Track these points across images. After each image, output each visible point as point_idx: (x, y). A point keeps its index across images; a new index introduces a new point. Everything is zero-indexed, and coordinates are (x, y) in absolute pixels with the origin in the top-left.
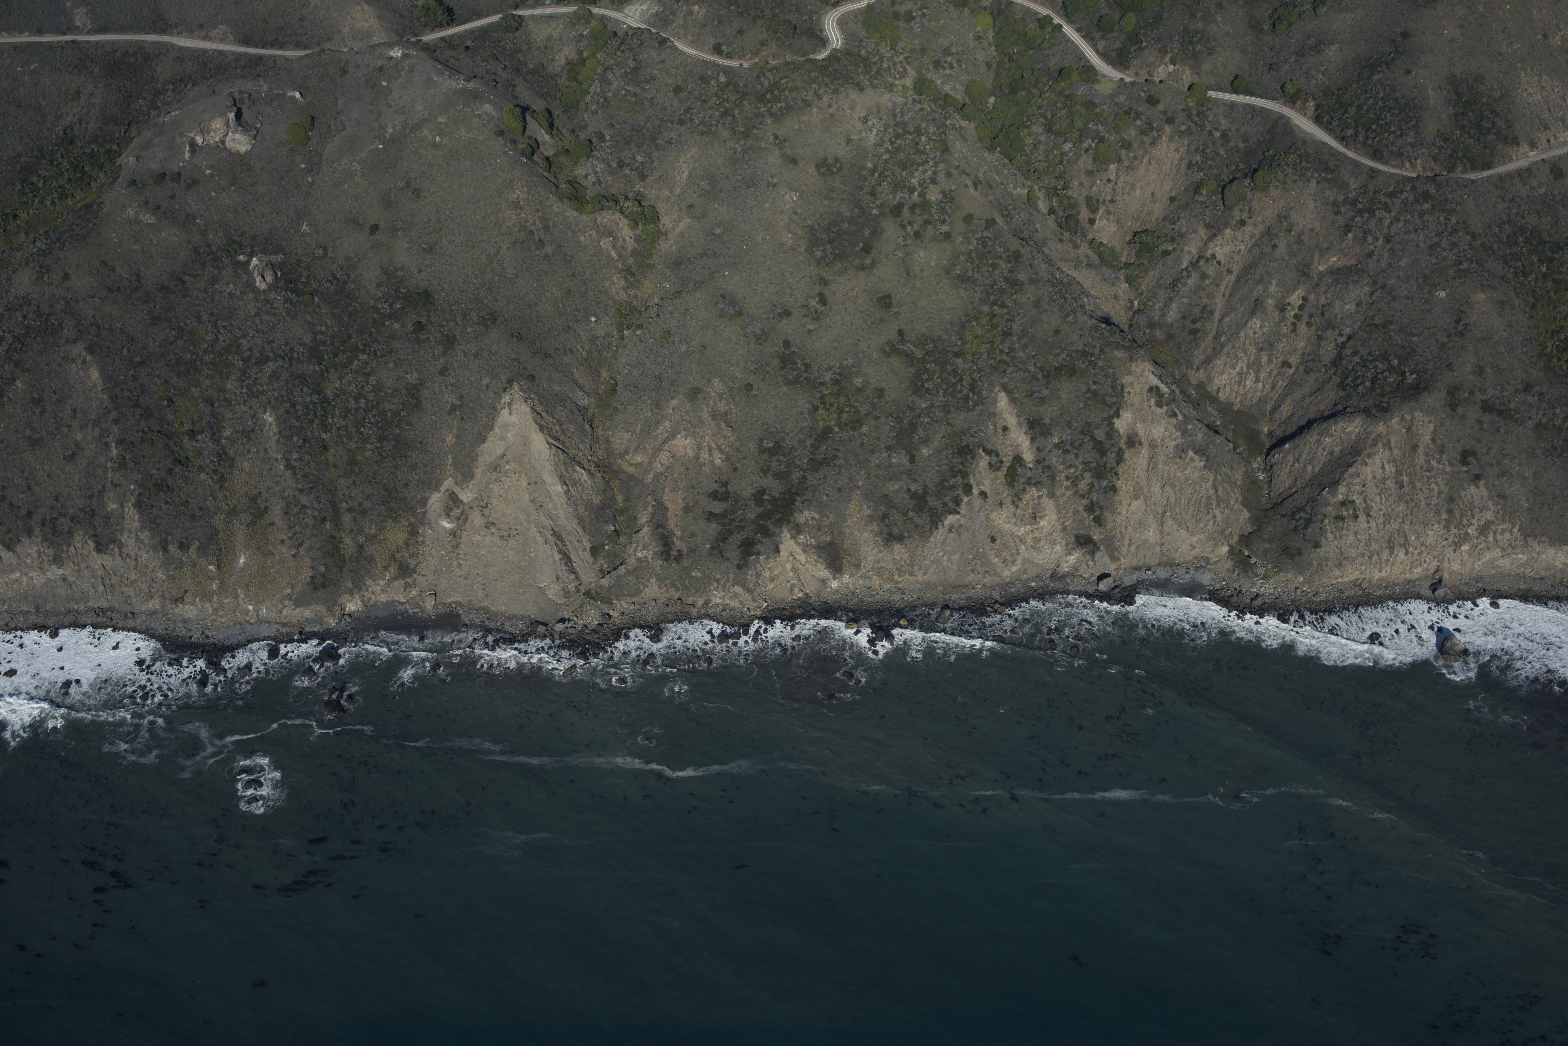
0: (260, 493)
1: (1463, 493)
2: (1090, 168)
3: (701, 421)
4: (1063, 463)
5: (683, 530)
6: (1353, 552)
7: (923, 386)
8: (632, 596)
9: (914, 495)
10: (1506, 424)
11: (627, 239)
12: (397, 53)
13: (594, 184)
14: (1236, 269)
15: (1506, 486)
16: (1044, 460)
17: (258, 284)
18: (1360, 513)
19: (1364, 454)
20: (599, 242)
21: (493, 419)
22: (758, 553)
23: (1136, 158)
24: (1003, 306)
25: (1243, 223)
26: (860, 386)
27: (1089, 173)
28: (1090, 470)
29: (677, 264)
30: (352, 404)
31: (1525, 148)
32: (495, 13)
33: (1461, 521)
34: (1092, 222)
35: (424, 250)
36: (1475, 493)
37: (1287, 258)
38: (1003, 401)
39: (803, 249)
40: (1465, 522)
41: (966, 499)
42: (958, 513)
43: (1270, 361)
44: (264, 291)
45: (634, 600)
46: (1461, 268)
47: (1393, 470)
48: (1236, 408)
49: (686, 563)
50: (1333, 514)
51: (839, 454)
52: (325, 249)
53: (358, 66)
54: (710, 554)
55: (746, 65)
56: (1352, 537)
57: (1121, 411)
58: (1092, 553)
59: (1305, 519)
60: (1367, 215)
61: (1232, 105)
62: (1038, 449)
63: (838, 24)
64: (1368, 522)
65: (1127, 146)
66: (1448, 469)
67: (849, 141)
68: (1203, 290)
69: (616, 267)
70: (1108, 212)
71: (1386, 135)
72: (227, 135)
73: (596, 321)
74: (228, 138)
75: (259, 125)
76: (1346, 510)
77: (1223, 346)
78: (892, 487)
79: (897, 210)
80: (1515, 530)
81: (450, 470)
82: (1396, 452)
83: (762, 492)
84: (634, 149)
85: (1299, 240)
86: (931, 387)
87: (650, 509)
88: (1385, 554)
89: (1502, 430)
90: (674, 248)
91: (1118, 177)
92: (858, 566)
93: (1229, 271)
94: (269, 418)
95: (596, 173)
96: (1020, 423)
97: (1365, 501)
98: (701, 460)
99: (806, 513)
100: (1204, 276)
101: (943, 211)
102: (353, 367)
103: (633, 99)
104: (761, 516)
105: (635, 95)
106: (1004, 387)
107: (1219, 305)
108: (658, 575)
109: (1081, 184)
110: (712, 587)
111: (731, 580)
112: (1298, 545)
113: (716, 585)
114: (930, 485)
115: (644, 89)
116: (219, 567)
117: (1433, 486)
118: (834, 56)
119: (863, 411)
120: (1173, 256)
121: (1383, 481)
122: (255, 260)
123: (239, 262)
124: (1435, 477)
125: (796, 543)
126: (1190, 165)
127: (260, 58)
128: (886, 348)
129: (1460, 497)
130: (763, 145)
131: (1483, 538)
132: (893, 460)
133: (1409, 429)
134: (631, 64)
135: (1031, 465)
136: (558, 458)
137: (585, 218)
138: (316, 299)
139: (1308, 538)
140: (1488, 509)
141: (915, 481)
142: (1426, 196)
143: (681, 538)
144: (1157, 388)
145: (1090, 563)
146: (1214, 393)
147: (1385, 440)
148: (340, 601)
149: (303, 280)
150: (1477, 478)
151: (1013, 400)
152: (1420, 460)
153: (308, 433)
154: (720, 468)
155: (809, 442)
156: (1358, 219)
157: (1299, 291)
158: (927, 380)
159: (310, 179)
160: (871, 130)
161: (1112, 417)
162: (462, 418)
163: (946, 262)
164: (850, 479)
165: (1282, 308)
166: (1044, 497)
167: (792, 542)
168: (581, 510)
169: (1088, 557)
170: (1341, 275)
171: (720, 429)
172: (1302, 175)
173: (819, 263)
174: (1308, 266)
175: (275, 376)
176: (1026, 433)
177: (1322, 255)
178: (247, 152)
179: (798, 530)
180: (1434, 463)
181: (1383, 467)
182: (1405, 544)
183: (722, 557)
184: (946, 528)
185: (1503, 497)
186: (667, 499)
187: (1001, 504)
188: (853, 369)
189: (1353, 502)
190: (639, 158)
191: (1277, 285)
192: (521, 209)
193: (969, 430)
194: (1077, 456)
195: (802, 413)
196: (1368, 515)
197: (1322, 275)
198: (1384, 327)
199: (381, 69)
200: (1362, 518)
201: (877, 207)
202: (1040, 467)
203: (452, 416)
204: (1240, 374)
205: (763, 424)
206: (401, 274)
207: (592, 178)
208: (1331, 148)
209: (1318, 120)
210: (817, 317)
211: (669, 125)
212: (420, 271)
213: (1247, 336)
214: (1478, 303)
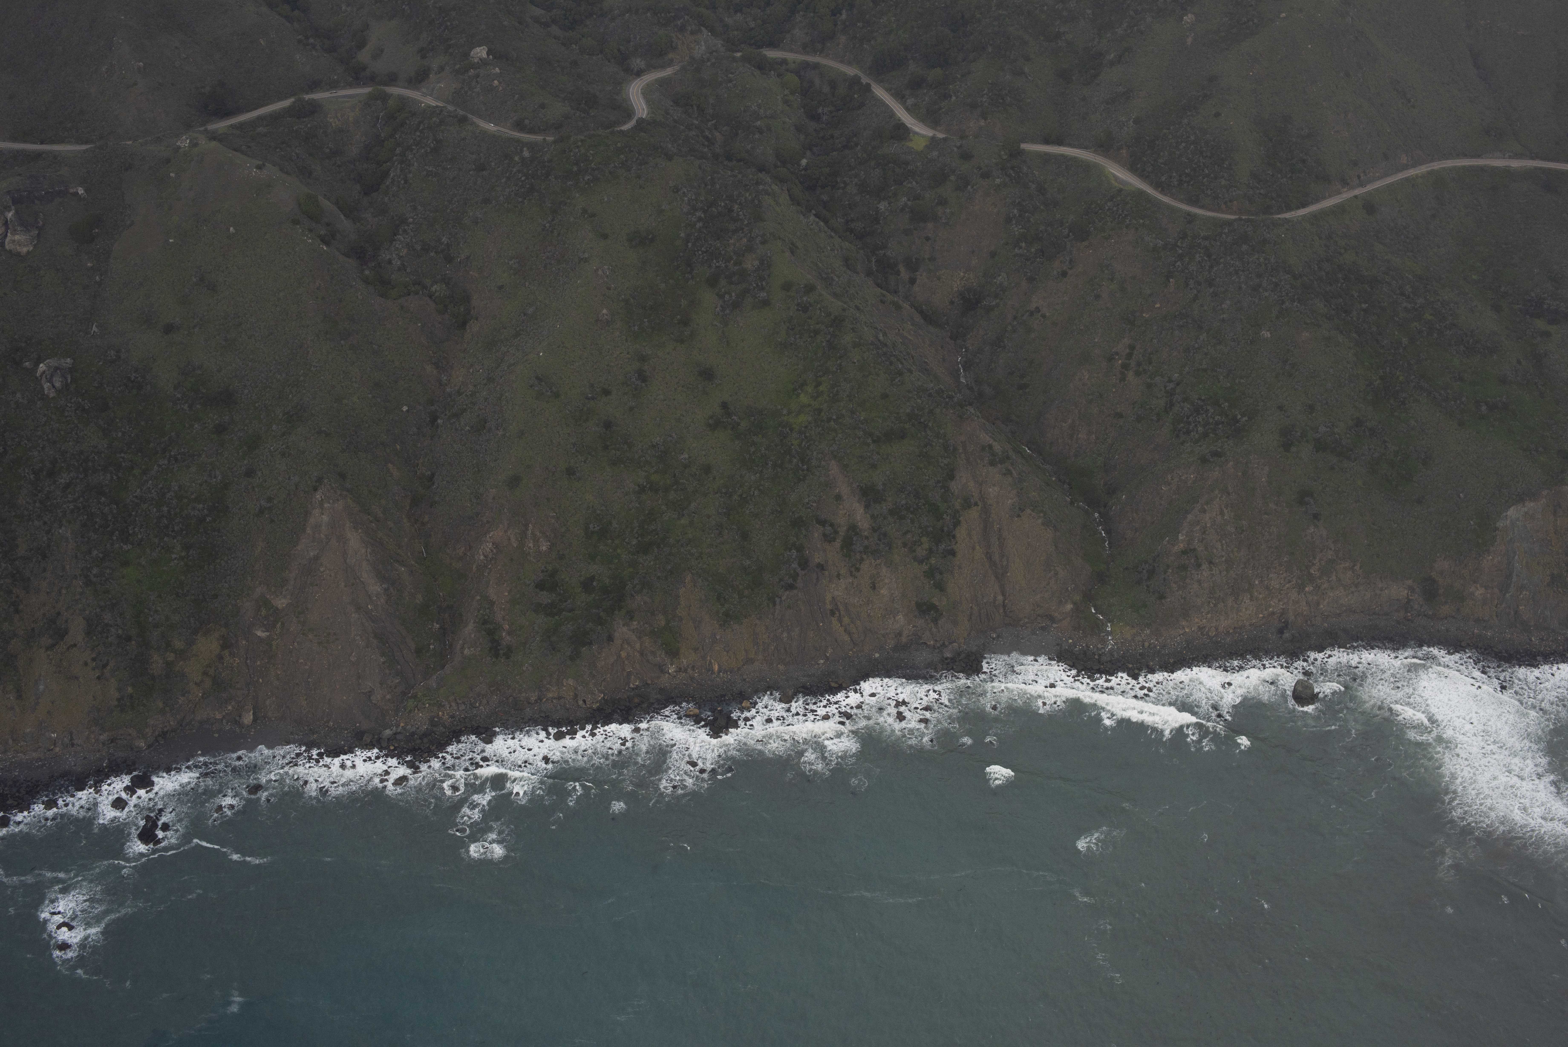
0: (59, 613)
1: (1303, 534)
2: (907, 227)
3: (524, 510)
4: (900, 529)
5: (511, 624)
6: (1198, 601)
7: (750, 458)
8: (462, 696)
9: (748, 572)
10: (1339, 462)
11: (436, 324)
12: (183, 143)
13: (399, 268)
14: (1061, 321)
15: (1345, 523)
16: (880, 527)
17: (46, 391)
18: (1202, 561)
19: (1201, 501)
21: (305, 520)
22: (591, 643)
23: (953, 214)
25: (1064, 274)
26: (686, 462)
27: (907, 232)
28: (927, 535)
29: (488, 346)
30: (154, 512)
31: (1336, 185)
32: (286, 98)
33: (1303, 561)
34: (913, 281)
35: (223, 346)
36: (1315, 533)
37: (1111, 307)
38: (834, 469)
39: (619, 324)
40: (1307, 563)
41: (802, 573)
42: (796, 588)
43: (1100, 412)
44: (53, 398)
46: (1284, 307)
47: (1232, 515)
48: (1070, 462)
49: (516, 658)
50: (1176, 563)
51: (669, 534)
52: (118, 351)
53: (143, 159)
54: (541, 647)
55: (550, 139)
56: (1196, 586)
57: (955, 473)
59: (1148, 571)
60: (1187, 259)
61: (1047, 156)
62: (872, 516)
63: (642, 93)
64: (1211, 570)
65: (944, 202)
66: (1286, 511)
67: (660, 212)
68: (1029, 344)
70: (929, 270)
71: (1200, 178)
72: (6, 236)
73: (408, 411)
74: (7, 240)
75: (41, 224)
76: (1188, 559)
77: (1053, 399)
78: (726, 565)
79: (714, 280)
80: (1357, 568)
81: (261, 576)
82: (1233, 496)
83: (592, 578)
84: (439, 231)
85: (1122, 288)
86: (759, 459)
87: (474, 603)
88: (1230, 601)
89: (1336, 468)
90: (486, 330)
91: (936, 235)
92: (695, 649)
93: (1055, 324)
94: (65, 532)
95: (400, 257)
96: (852, 491)
97: (1207, 549)
98: (527, 549)
99: (638, 598)
100: (1029, 330)
101: (760, 278)
102: (153, 473)
103: (435, 180)
104: (591, 605)
105: (437, 175)
106: (834, 455)
108: (487, 673)
109: (899, 243)
110: (545, 682)
111: (564, 672)
112: (1142, 598)
113: (549, 678)
114: (765, 560)
115: (446, 169)
116: (18, 695)
117: (1273, 528)
118: (641, 126)
119: (690, 488)
120: (996, 311)
121: (1223, 526)
122: (42, 366)
123: (25, 369)
124: (1274, 520)
125: (630, 629)
126: (1007, 219)
127: (40, 154)
128: (711, 422)
129: (1300, 538)
130: (572, 220)
131: (1326, 578)
132: (725, 537)
133: (1244, 473)
134: (431, 143)
135: (866, 533)
136: (376, 556)
137: (391, 304)
139: (1152, 590)
140: (1329, 548)
141: (749, 557)
142: (1244, 238)
143: (510, 632)
144: (990, 446)
145: (934, 630)
146: (1048, 447)
147: (1221, 486)
148: (152, 722)
149: (95, 384)
150: (1316, 517)
151: (844, 467)
152: (1258, 503)
153: (108, 546)
154: (546, 556)
155: (637, 524)
156: (1179, 263)
157: (1125, 340)
159: (98, 278)
160: (682, 199)
161: (946, 479)
162: (272, 521)
163: (767, 331)
164: (682, 559)
165: (1109, 358)
166: (882, 566)
167: (625, 629)
168: (403, 609)
169: (931, 624)
170: (1165, 322)
171: (544, 516)
172: (1120, 223)
173: (636, 338)
174: (1134, 313)
175: (69, 487)
176: (859, 501)
177: (1146, 302)
178: (29, 253)
179: (630, 616)
180: (1272, 506)
181: (1222, 513)
182: (1250, 590)
183: (554, 649)
184: (784, 604)
185: (1343, 535)
186: (492, 592)
187: (839, 575)
188: (678, 445)
189: (1194, 550)
190: (444, 240)
191: (1103, 334)
193: (800, 501)
195: (628, 494)
196: (1211, 563)
197: (1147, 323)
198: (1212, 371)
199: (169, 160)
200: (1205, 566)
201: (693, 277)
202: (876, 534)
203: (261, 519)
204: (1072, 427)
205: (588, 508)
206: (200, 373)
207: (396, 264)
208: (1147, 194)
209: (1131, 168)
210: (637, 394)
212: (220, 369)
213: (1076, 388)
214: (1303, 341)
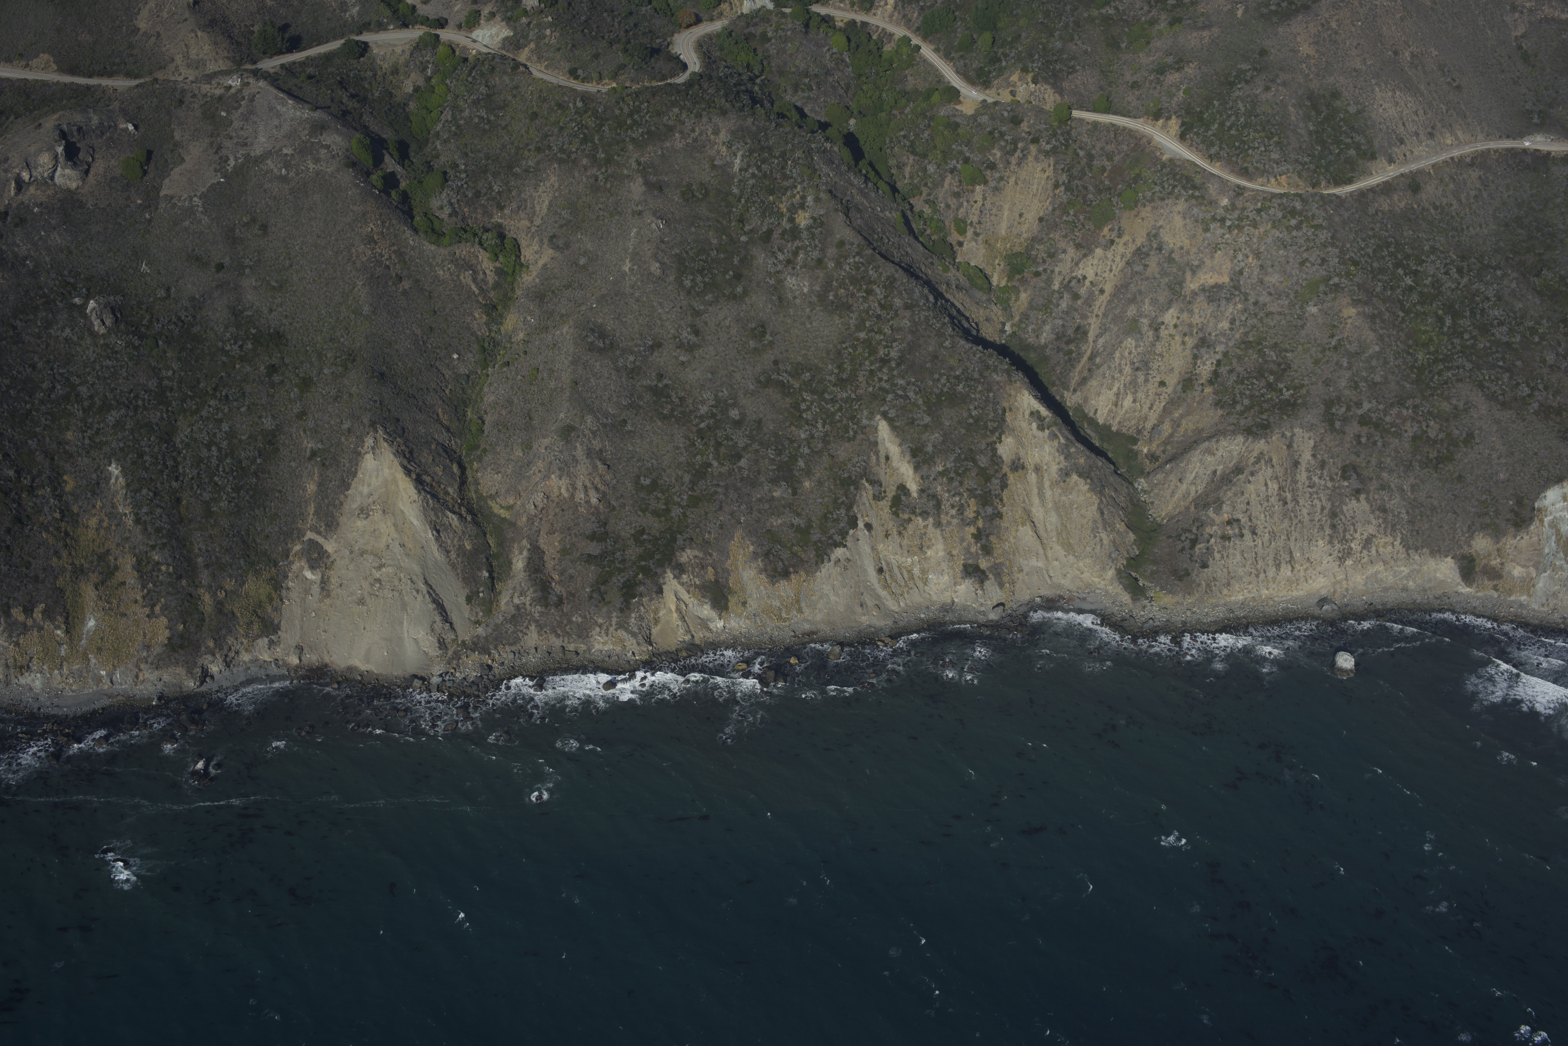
0: (108, 551)
1: (1345, 508)
2: (956, 190)
3: (576, 461)
4: (949, 491)
5: (561, 574)
6: (1240, 571)
7: (801, 417)
8: (511, 645)
9: (798, 529)
10: (1382, 437)
11: (487, 272)
12: (235, 82)
13: (450, 215)
14: (1108, 288)
15: (1386, 499)
16: (929, 488)
17: (96, 328)
18: (1246, 532)
19: (1246, 472)
20: (458, 276)
21: (357, 464)
22: (641, 595)
23: (1001, 178)
24: (880, 332)
25: (1112, 242)
26: (737, 418)
27: (957, 195)
28: (975, 497)
29: (539, 296)
30: (204, 453)
31: (1382, 161)
32: (335, 38)
33: (1344, 536)
34: (960, 244)
35: (274, 288)
36: (1357, 507)
37: (1158, 276)
38: (884, 429)
39: (672, 278)
40: (1348, 537)
41: (851, 532)
42: (845, 546)
43: (1146, 381)
44: (103, 335)
45: (514, 648)
46: (1331, 282)
47: (1276, 487)
48: (1114, 429)
49: (566, 608)
50: (1219, 532)
51: (720, 490)
52: (168, 290)
53: (194, 96)
54: (591, 598)
55: (605, 89)
56: (1239, 557)
57: (1003, 437)
58: (982, 582)
59: (1191, 540)
60: (1236, 231)
61: (1096, 124)
62: (922, 478)
63: (693, 47)
64: (1254, 540)
65: (992, 166)
66: (1329, 484)
67: (714, 167)
68: (1076, 310)
69: (478, 301)
70: (977, 234)
71: (1250, 152)
72: (55, 170)
73: (459, 359)
74: (57, 174)
75: (90, 159)
76: (1232, 529)
77: (1098, 367)
78: (776, 522)
79: (767, 236)
80: (1397, 543)
81: (311, 520)
82: (1278, 468)
83: (642, 532)
84: (491, 178)
85: (1170, 260)
86: (809, 417)
87: (525, 553)
88: (1271, 572)
89: (1379, 444)
90: (537, 280)
91: (984, 198)
92: (744, 604)
93: (1102, 291)
94: (114, 469)
95: (451, 204)
96: (902, 452)
97: (1250, 520)
98: (577, 500)
99: (688, 551)
100: (1076, 296)
101: (813, 236)
102: (204, 413)
103: (487, 127)
104: (641, 557)
105: (489, 121)
106: (885, 415)
107: (1094, 326)
108: (537, 621)
109: (948, 206)
110: (594, 633)
111: (614, 623)
112: (1185, 566)
113: (598, 629)
114: (813, 518)
115: (498, 117)
116: (67, 632)
117: (1316, 502)
118: (696, 80)
119: (741, 444)
120: (1044, 277)
121: (1267, 499)
122: (92, 304)
123: (75, 305)
124: (1317, 493)
125: (679, 583)
126: (1056, 186)
127: (88, 88)
128: (762, 379)
129: (1342, 512)
130: (625, 172)
131: (1365, 552)
132: (775, 494)
133: (1290, 446)
134: (483, 89)
135: (915, 494)
136: (427, 503)
137: (442, 251)
138: (160, 343)
139: (1195, 558)
140: (1369, 523)
141: (798, 515)
142: (1293, 212)
143: (560, 582)
144: (1038, 412)
145: (980, 592)
146: (1091, 414)
147: (1267, 458)
148: (200, 662)
149: (145, 322)
150: (1358, 492)
151: (893, 428)
152: (1302, 476)
153: (158, 485)
154: (596, 508)
155: (687, 478)
156: (1227, 236)
157: (1171, 311)
158: (804, 411)
159: (147, 216)
160: (735, 155)
161: (995, 443)
162: (324, 465)
163: (818, 289)
164: (732, 514)
165: (1156, 327)
166: (930, 526)
167: (675, 582)
168: (453, 555)
169: (977, 586)
170: (1213, 294)
171: (595, 467)
172: (1170, 193)
173: (689, 293)
174: (1181, 283)
175: (119, 425)
176: (909, 462)
177: (1194, 273)
178: (78, 188)
179: (680, 569)
180: (1316, 479)
181: (1266, 485)
182: (1291, 561)
183: (604, 599)
184: (832, 562)
185: (1384, 510)
186: (542, 542)
187: (887, 536)
188: (730, 401)
189: (1238, 520)
190: (496, 188)
191: (1150, 304)
192: (376, 243)
193: (850, 460)
194: (961, 483)
195: (678, 448)
196: (1254, 533)
197: (1194, 294)
198: (1259, 344)
199: (220, 98)
200: (1248, 536)
201: (745, 233)
202: (925, 495)
203: (313, 462)
204: (1117, 395)
205: (638, 461)
206: (250, 313)
207: (447, 210)
208: (1196, 165)
209: (1182, 137)
210: (691, 348)
211: (526, 153)
212: (271, 311)
213: (1122, 357)
214: (1350, 317)
